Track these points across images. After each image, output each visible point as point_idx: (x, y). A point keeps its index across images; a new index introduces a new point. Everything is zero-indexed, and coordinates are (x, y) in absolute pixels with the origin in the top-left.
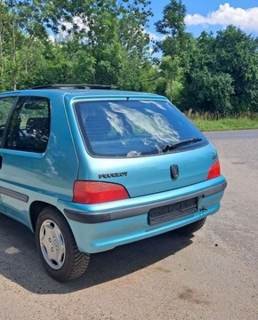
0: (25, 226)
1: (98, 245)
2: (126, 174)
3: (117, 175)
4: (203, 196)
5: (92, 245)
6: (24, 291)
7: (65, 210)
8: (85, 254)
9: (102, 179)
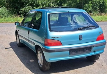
0: (34, 52)
1: (51, 59)
2: (61, 37)
3: (58, 38)
4: (93, 47)
5: (49, 59)
6: (31, 72)
7: (42, 48)
8: (49, 62)
9: (53, 39)
